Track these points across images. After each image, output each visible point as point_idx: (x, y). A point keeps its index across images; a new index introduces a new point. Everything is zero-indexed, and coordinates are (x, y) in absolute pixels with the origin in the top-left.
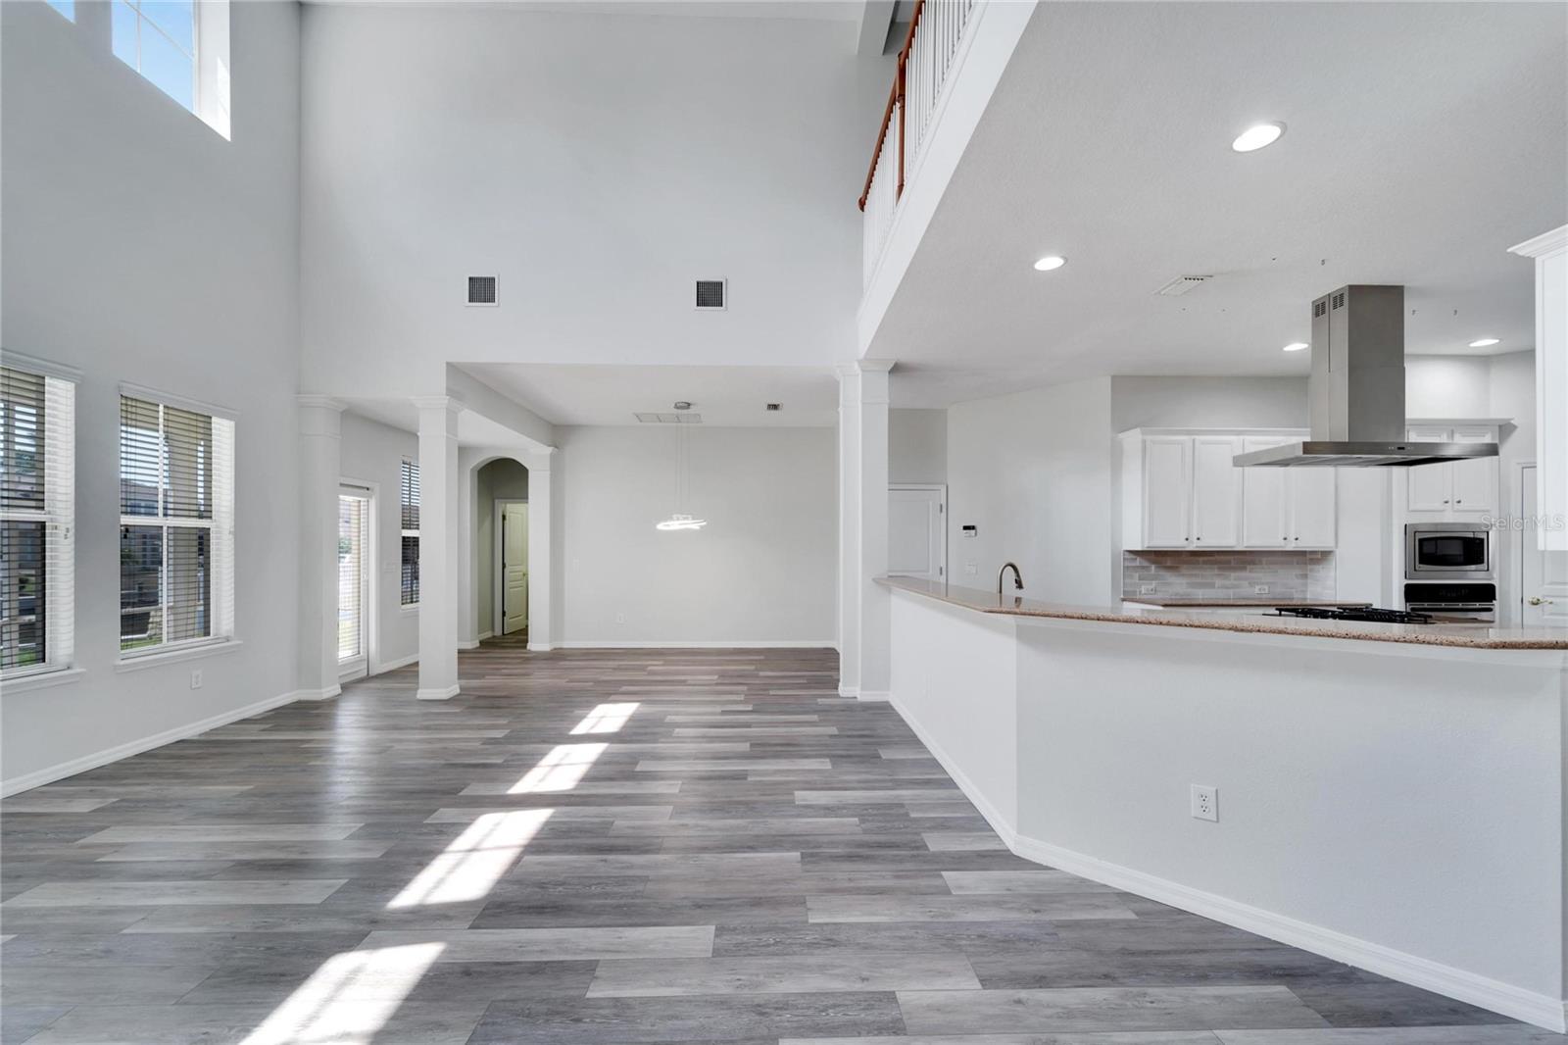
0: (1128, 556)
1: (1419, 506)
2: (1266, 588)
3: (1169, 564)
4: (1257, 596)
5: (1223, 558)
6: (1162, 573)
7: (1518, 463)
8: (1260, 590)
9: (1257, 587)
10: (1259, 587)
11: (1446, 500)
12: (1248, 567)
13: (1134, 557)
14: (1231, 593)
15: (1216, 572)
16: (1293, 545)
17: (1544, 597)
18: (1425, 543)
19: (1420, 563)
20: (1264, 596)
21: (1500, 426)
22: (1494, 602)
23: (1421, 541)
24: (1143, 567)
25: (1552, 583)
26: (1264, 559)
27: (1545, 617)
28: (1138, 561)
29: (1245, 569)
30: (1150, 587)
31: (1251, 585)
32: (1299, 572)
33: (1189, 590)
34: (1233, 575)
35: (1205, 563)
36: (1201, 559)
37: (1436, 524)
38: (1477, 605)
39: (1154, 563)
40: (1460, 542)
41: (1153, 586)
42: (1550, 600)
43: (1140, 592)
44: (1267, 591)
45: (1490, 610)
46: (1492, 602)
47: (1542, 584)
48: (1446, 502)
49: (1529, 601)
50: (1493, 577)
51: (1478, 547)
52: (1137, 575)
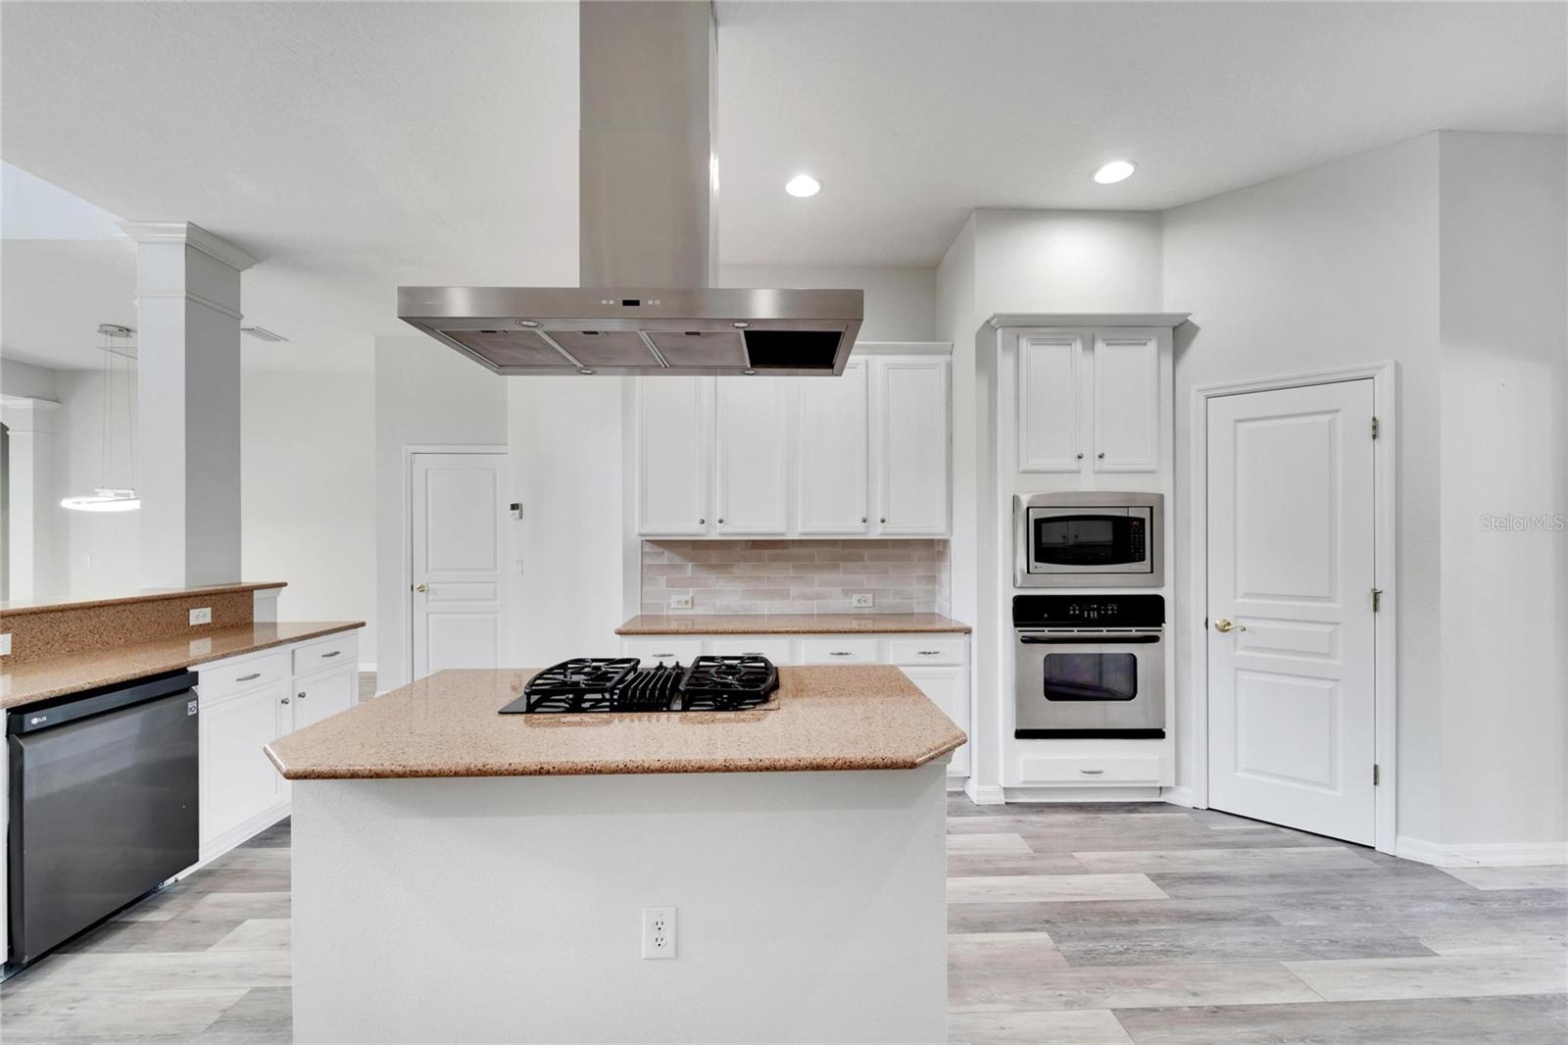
0: (648, 548)
1: (1036, 463)
2: (869, 597)
3: (714, 561)
4: (855, 611)
5: (803, 551)
6: (703, 575)
7: (1200, 391)
8: (859, 601)
9: (855, 597)
10: (859, 596)
11: (1078, 453)
12: (841, 564)
13: (660, 550)
14: (815, 607)
15: (791, 573)
16: (879, 531)
17: (1236, 617)
18: (1044, 526)
19: (1037, 560)
20: (866, 611)
21: (1174, 328)
22: (1163, 625)
23: (1039, 522)
24: (672, 567)
25: (1247, 595)
27: (1238, 653)
28: (667, 557)
29: (836, 567)
30: (684, 598)
31: (847, 593)
32: (920, 572)
33: (748, 603)
36: (766, 552)
37: (1066, 495)
38: (1134, 632)
39: (693, 559)
40: (1110, 524)
41: (688, 597)
42: (1245, 623)
43: (669, 605)
44: (871, 604)
45: (1154, 639)
46: (1160, 626)
47: (1235, 598)
48: (1080, 457)
49: (1217, 626)
50: (1161, 584)
51: (1135, 534)
52: (663, 580)
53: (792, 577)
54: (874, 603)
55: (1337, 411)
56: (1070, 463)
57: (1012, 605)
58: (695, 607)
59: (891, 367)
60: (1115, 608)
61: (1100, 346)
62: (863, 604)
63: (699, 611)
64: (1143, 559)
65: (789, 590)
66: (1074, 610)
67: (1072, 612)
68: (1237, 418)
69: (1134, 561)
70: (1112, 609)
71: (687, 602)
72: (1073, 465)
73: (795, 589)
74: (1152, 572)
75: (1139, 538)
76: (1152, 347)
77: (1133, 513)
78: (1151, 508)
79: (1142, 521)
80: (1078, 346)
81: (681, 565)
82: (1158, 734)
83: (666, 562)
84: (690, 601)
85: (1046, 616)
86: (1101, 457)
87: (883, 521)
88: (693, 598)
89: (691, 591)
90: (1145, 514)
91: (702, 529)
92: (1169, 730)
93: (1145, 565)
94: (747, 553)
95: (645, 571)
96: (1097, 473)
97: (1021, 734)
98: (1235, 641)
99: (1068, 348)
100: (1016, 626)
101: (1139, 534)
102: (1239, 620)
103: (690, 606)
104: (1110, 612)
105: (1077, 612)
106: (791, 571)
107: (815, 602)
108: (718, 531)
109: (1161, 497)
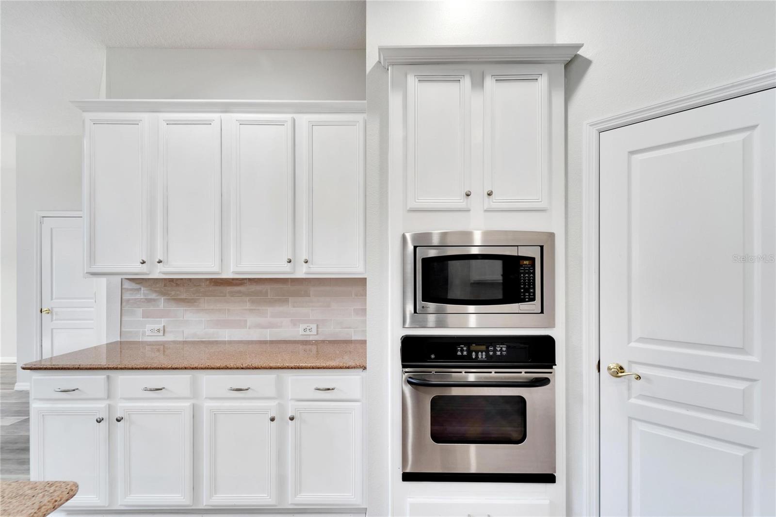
0: (127, 285)
1: (423, 201)
2: (314, 326)
3: (182, 296)
4: (302, 339)
5: (258, 288)
6: (173, 307)
7: (592, 124)
8: (305, 330)
9: (302, 326)
10: (305, 326)
11: (467, 190)
12: (290, 299)
13: (138, 286)
15: (248, 306)
16: (304, 270)
17: (630, 362)
18: (432, 265)
19: (425, 299)
20: (311, 338)
21: (566, 60)
22: (554, 367)
23: (427, 262)
24: (149, 301)
25: (641, 340)
26: (312, 290)
27: (632, 401)
28: (143, 293)
29: (286, 301)
30: (157, 327)
31: (295, 323)
32: (354, 306)
34: (270, 310)
35: (232, 294)
36: (229, 289)
38: (524, 374)
39: (163, 294)
40: (499, 264)
41: (161, 326)
42: (641, 370)
43: (144, 334)
44: (314, 332)
45: (544, 382)
46: (552, 368)
47: (629, 341)
48: (468, 195)
49: (609, 369)
50: (552, 325)
51: (524, 273)
52: (140, 311)
53: (250, 310)
54: (317, 331)
55: (754, 127)
56: (459, 201)
57: (400, 345)
58: (166, 334)
59: (313, 125)
60: (504, 349)
61: (489, 82)
62: (308, 332)
63: (169, 337)
64: (534, 299)
65: (246, 320)
66: (462, 351)
67: (459, 353)
68: (631, 150)
69: (523, 301)
70: (501, 350)
71: (159, 331)
72: (461, 203)
73: (252, 319)
74: (542, 312)
75: (529, 277)
76: (543, 82)
77: (523, 252)
78: (542, 247)
79: (533, 260)
80: (467, 82)
81: (154, 300)
82: (549, 479)
83: (142, 297)
84: (162, 329)
85: (433, 356)
86: (489, 195)
87: (306, 262)
88: (164, 326)
89: (163, 322)
90: (534, 253)
91: (144, 268)
92: (560, 475)
93: (535, 306)
94: (212, 288)
95: (124, 304)
96: (486, 211)
97: (408, 477)
98: (629, 388)
99: (456, 85)
100: (404, 366)
101: (529, 273)
102: (634, 365)
103: (162, 332)
104: (498, 353)
105: (465, 353)
106: (248, 304)
107: (268, 330)
108: (159, 271)
109: (551, 236)
